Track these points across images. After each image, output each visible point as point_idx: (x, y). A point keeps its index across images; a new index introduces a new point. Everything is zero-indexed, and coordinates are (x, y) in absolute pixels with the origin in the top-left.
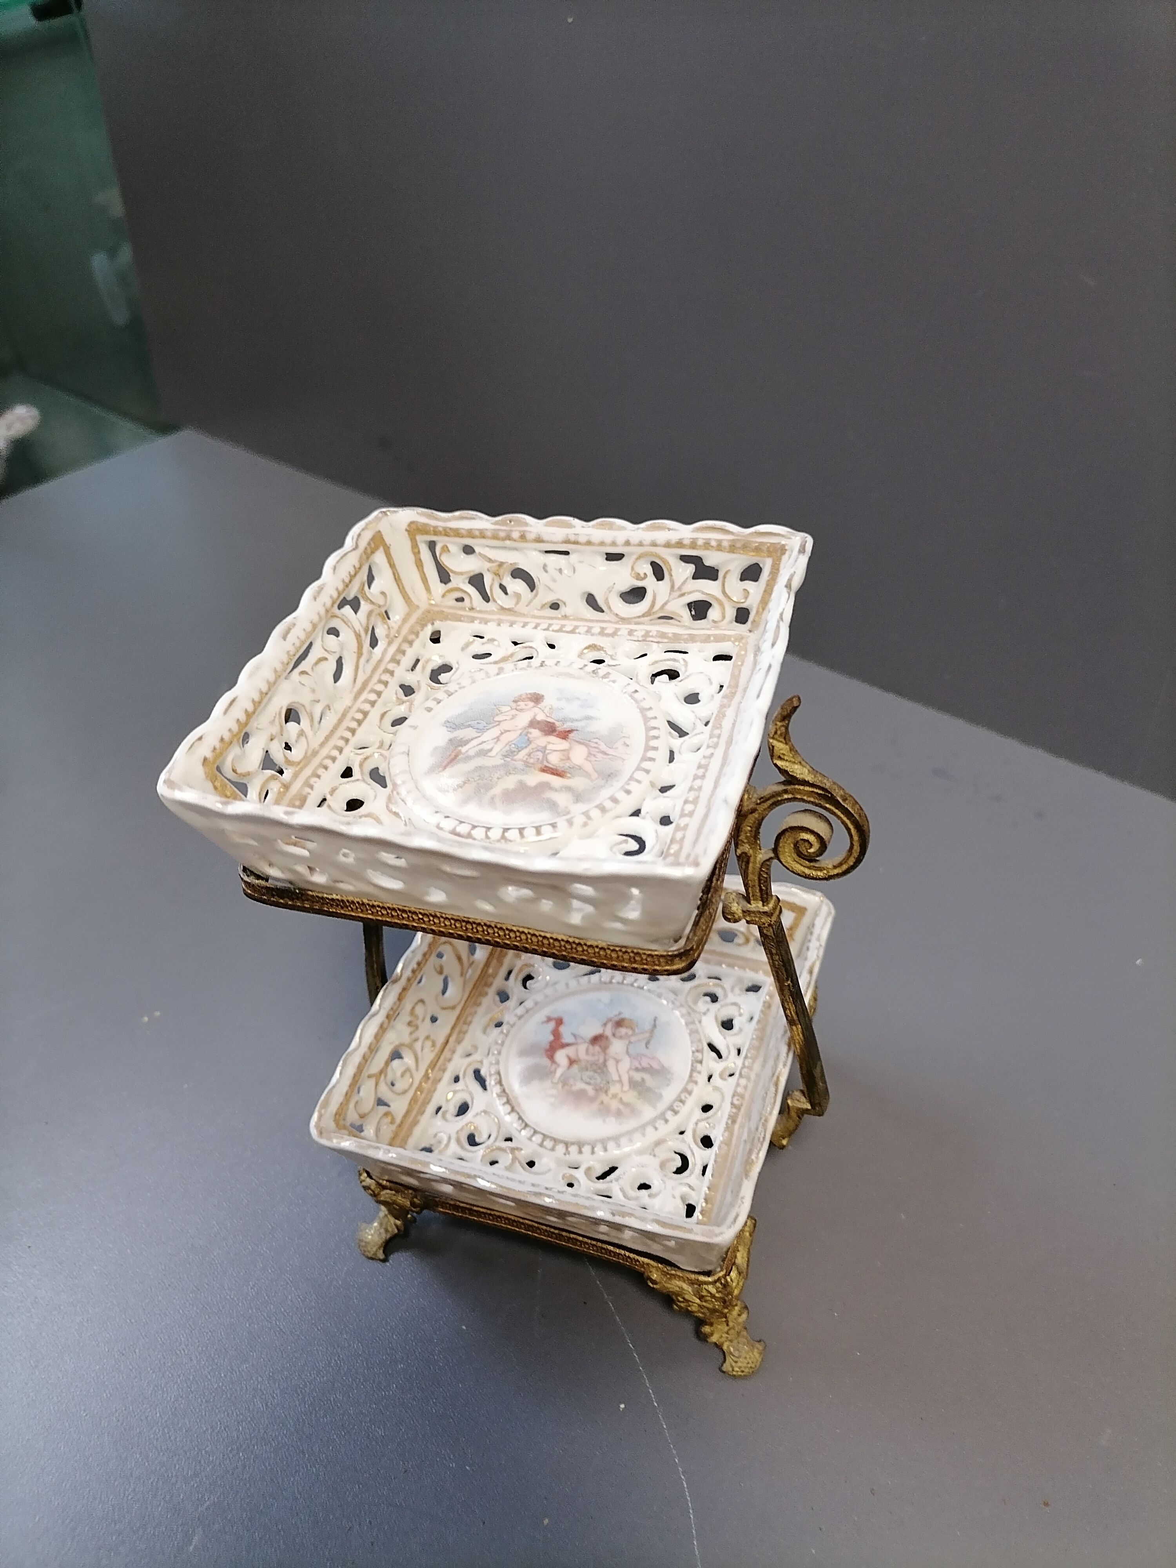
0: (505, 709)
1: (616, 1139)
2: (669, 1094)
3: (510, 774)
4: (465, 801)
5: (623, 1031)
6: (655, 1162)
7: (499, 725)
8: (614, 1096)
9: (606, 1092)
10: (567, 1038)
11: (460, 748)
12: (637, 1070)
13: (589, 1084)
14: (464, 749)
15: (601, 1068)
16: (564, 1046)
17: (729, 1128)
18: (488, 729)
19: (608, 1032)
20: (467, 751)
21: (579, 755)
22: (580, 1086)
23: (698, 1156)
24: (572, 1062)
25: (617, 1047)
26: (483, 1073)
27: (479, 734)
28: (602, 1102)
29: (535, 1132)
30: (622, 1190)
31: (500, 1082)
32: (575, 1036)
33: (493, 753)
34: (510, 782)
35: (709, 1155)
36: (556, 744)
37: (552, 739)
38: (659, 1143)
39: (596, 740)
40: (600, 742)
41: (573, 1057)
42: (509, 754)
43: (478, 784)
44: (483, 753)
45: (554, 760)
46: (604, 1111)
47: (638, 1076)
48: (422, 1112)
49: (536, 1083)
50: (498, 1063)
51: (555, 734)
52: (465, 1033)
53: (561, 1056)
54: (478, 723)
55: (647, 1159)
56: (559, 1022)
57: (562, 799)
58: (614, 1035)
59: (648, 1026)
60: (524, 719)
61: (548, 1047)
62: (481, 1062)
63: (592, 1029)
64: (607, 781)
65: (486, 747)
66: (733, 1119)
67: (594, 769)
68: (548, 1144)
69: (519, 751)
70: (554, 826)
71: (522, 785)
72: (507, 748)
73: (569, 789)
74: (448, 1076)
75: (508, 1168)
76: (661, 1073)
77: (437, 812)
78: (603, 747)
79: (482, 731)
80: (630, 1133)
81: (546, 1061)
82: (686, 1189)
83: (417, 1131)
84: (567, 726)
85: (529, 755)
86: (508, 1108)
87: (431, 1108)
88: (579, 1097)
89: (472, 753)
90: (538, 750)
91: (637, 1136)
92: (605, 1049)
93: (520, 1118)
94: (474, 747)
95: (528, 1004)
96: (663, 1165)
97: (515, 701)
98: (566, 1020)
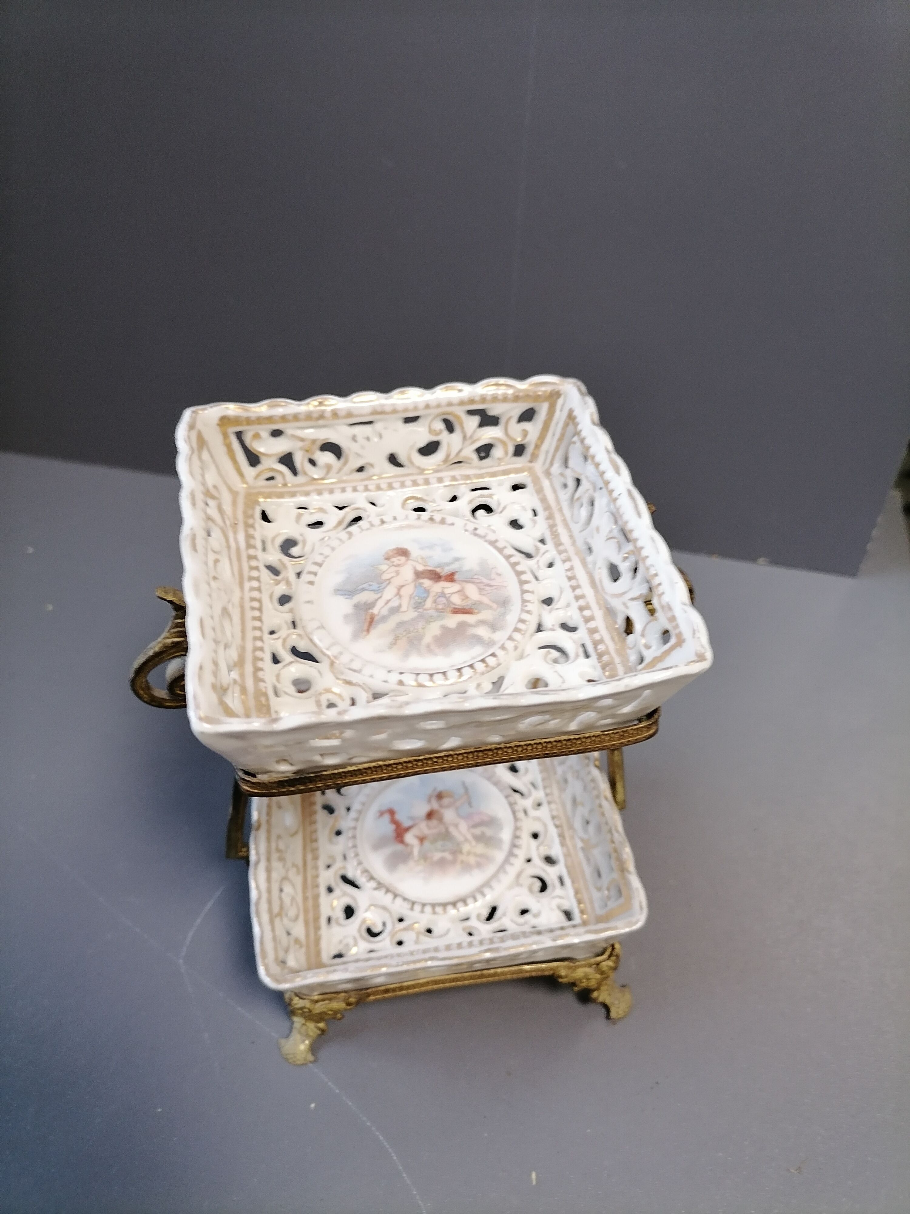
0: (384, 567)
1: (487, 884)
2: (506, 835)
3: (430, 622)
4: (406, 655)
5: (446, 801)
6: (525, 890)
7: (389, 583)
8: (469, 853)
9: (461, 852)
10: (406, 823)
11: (371, 611)
13: (444, 851)
14: (375, 611)
15: (446, 836)
16: (407, 829)
17: (563, 844)
18: (384, 588)
19: (435, 805)
20: (379, 612)
21: (472, 592)
22: (437, 856)
23: (551, 873)
24: (422, 839)
25: (449, 815)
26: (350, 876)
27: (379, 595)
28: (462, 862)
29: (424, 905)
30: (512, 921)
31: (372, 878)
32: (411, 818)
33: (404, 608)
34: (434, 629)
35: (560, 869)
36: (450, 588)
37: (443, 584)
38: (519, 875)
39: (476, 577)
40: (480, 578)
41: (420, 835)
42: (418, 606)
43: (408, 638)
44: (395, 610)
45: (457, 600)
46: (467, 868)
47: (478, 831)
48: (317, 928)
49: (402, 868)
50: (360, 863)
51: (443, 579)
52: (317, 849)
53: (410, 838)
54: (370, 585)
55: (517, 890)
56: (392, 812)
57: (483, 632)
58: (441, 806)
59: (461, 791)
60: (407, 573)
61: (394, 835)
62: (344, 868)
63: (423, 809)
64: (505, 607)
65: (395, 603)
66: (561, 836)
67: (490, 600)
68: (439, 909)
69: (425, 601)
70: (493, 655)
71: (444, 628)
72: (413, 601)
73: (482, 622)
74: (323, 890)
75: (417, 942)
76: (492, 822)
77: (389, 671)
78: (485, 581)
79: (379, 591)
80: (495, 876)
81: (399, 847)
82: (558, 901)
83: (324, 944)
84: (447, 570)
85: (435, 602)
86: (390, 896)
87: (323, 921)
88: (442, 864)
89: (384, 612)
90: (439, 597)
91: (502, 876)
92: (441, 820)
93: (405, 899)
94: (383, 607)
95: (356, 807)
96: (530, 890)
97: (388, 559)
98: (396, 808)
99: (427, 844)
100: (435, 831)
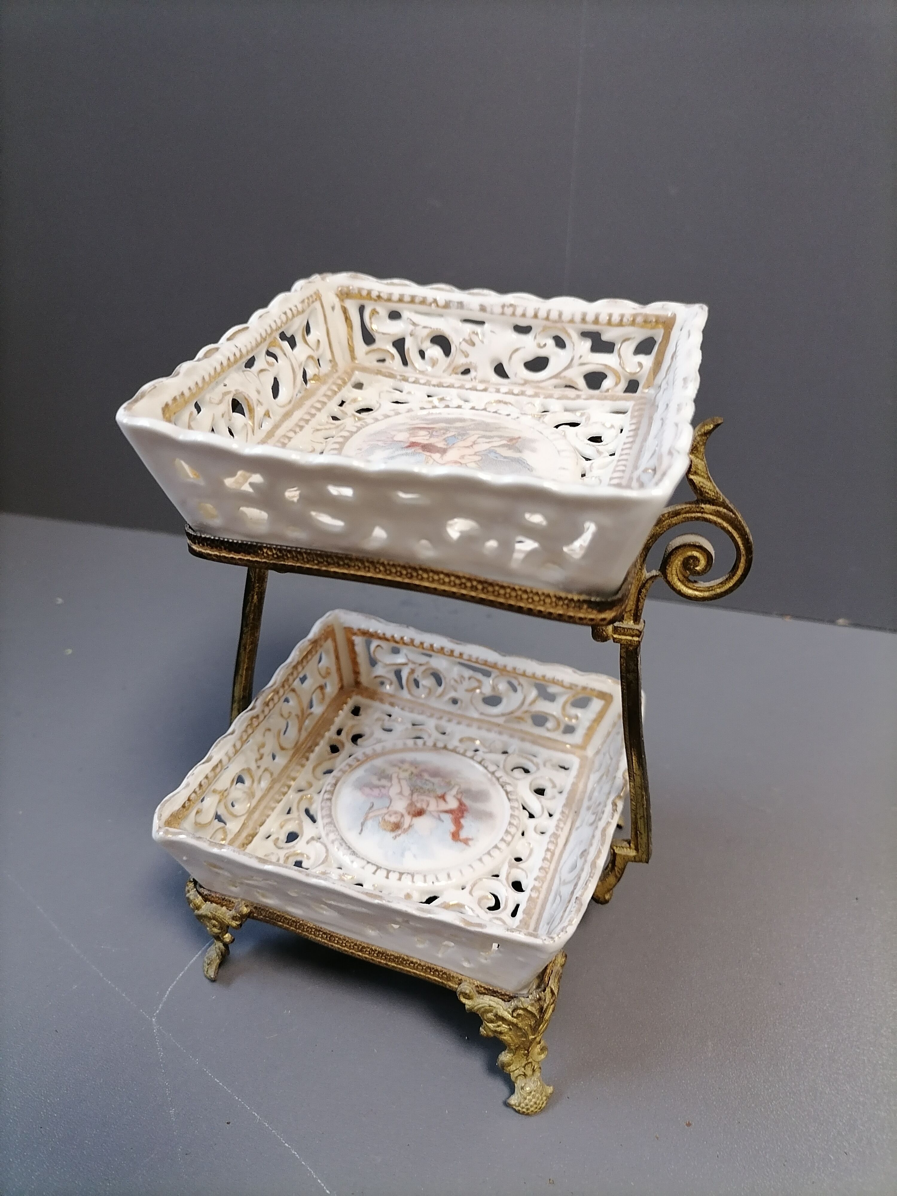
5: (393, 819)
8: (405, 772)
9: (412, 773)
10: (448, 819)
11: (509, 443)
12: (384, 787)
13: (427, 782)
14: (505, 442)
15: (416, 791)
16: (450, 811)
19: (407, 820)
20: (501, 441)
22: (435, 782)
23: (343, 741)
24: (443, 797)
25: (400, 805)
26: (527, 815)
27: (492, 448)
29: (471, 757)
31: (507, 794)
32: (440, 818)
33: (477, 436)
37: (425, 442)
41: (441, 802)
42: (462, 435)
44: (486, 437)
47: (384, 782)
49: (474, 788)
51: (423, 445)
53: (453, 804)
55: (383, 738)
56: (456, 835)
58: (402, 816)
59: (369, 823)
61: (465, 814)
65: (484, 441)
68: (460, 750)
69: (453, 437)
72: (465, 438)
74: (556, 817)
76: (363, 785)
79: (490, 451)
80: (394, 752)
81: (467, 802)
84: (412, 449)
85: (444, 434)
88: (436, 774)
89: (497, 439)
90: (437, 436)
91: (388, 749)
92: (412, 804)
94: (495, 442)
98: (449, 837)
99: (440, 792)
100: (425, 798)
